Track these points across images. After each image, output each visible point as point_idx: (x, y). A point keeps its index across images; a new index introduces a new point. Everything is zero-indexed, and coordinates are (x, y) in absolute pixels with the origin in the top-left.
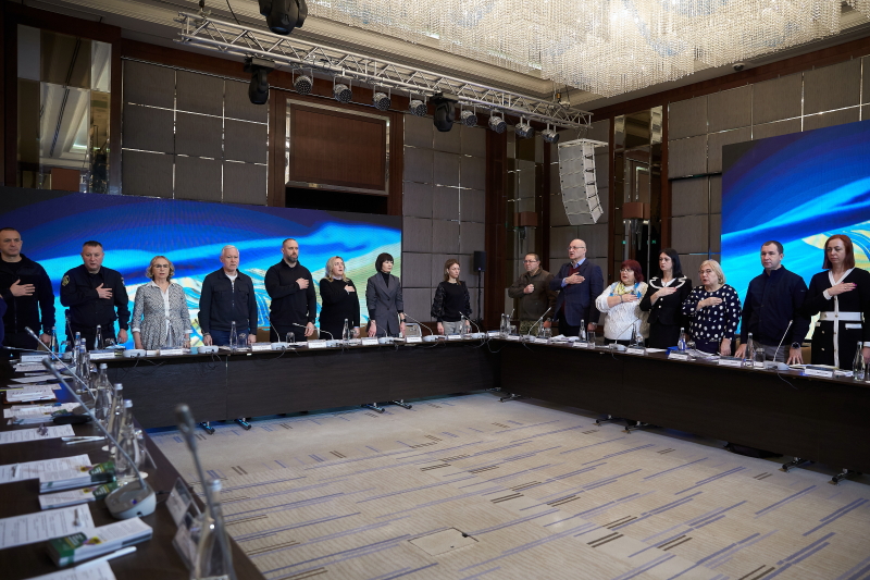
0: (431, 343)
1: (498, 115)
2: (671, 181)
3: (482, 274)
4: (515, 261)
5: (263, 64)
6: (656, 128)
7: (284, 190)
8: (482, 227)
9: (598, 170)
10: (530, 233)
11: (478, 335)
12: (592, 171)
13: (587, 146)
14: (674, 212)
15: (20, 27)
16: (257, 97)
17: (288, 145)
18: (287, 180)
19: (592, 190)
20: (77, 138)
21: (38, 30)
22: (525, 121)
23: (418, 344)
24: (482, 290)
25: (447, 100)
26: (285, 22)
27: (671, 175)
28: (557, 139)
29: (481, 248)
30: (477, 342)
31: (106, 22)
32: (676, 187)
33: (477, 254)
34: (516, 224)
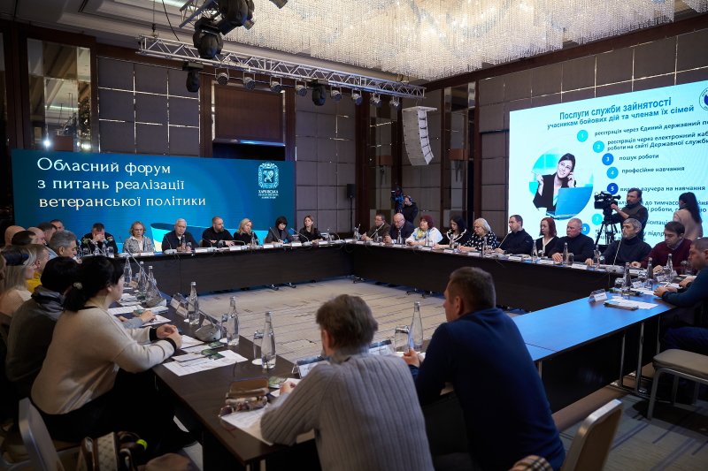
0: (308, 247)
1: (357, 92)
2: (482, 134)
3: (354, 200)
4: (378, 191)
5: (196, 66)
6: (472, 91)
7: (211, 144)
8: (353, 167)
9: (430, 127)
10: (388, 170)
11: (339, 241)
12: (425, 128)
13: (422, 112)
14: (484, 155)
15: (29, 40)
16: (192, 87)
17: (213, 109)
18: (214, 137)
19: (425, 142)
20: (53, 102)
21: (40, 41)
22: (377, 96)
23: (298, 248)
24: (354, 211)
25: (320, 85)
26: (209, 53)
27: (481, 130)
28: (401, 107)
29: (352, 181)
30: (338, 245)
31: (86, 34)
32: (485, 138)
33: (349, 186)
34: (377, 163)
